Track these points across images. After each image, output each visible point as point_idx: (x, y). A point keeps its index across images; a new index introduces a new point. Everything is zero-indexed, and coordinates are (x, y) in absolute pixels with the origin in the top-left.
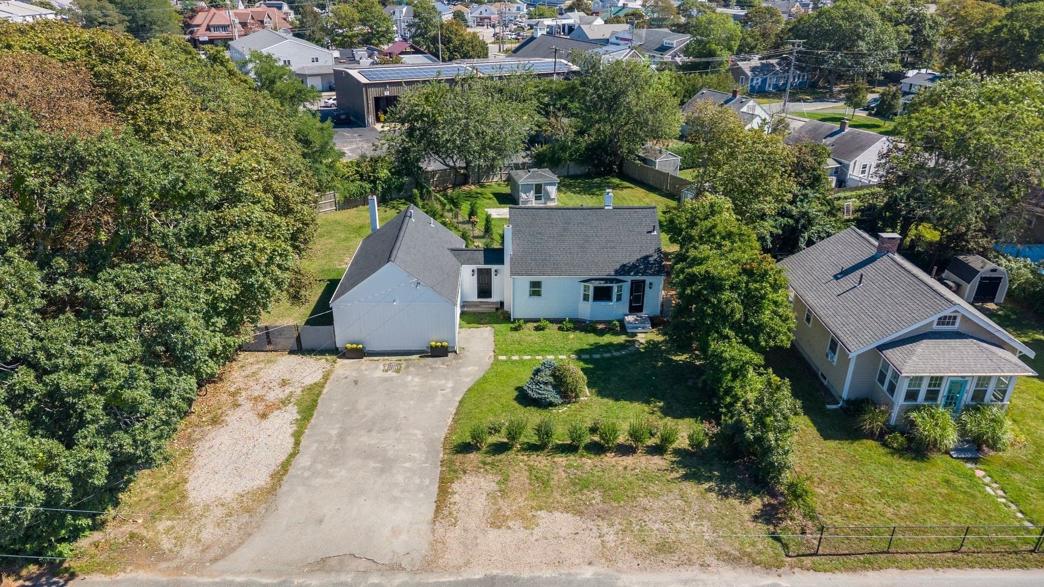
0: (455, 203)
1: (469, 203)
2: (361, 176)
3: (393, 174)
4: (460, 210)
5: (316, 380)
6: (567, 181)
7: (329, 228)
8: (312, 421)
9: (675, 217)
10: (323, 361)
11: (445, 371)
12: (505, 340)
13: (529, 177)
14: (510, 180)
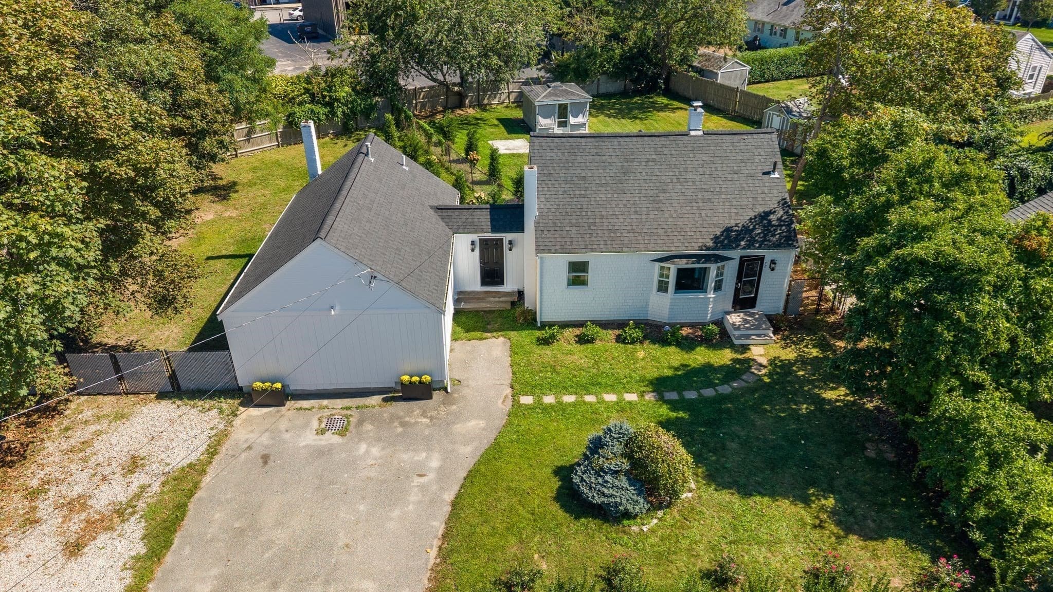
0: (445, 132)
1: (466, 132)
2: (313, 96)
3: (358, 93)
4: (453, 143)
5: (192, 458)
6: (598, 102)
7: (265, 173)
8: (169, 558)
9: (829, 146)
10: (214, 412)
11: (427, 432)
12: (529, 363)
13: (550, 95)
14: (522, 101)
